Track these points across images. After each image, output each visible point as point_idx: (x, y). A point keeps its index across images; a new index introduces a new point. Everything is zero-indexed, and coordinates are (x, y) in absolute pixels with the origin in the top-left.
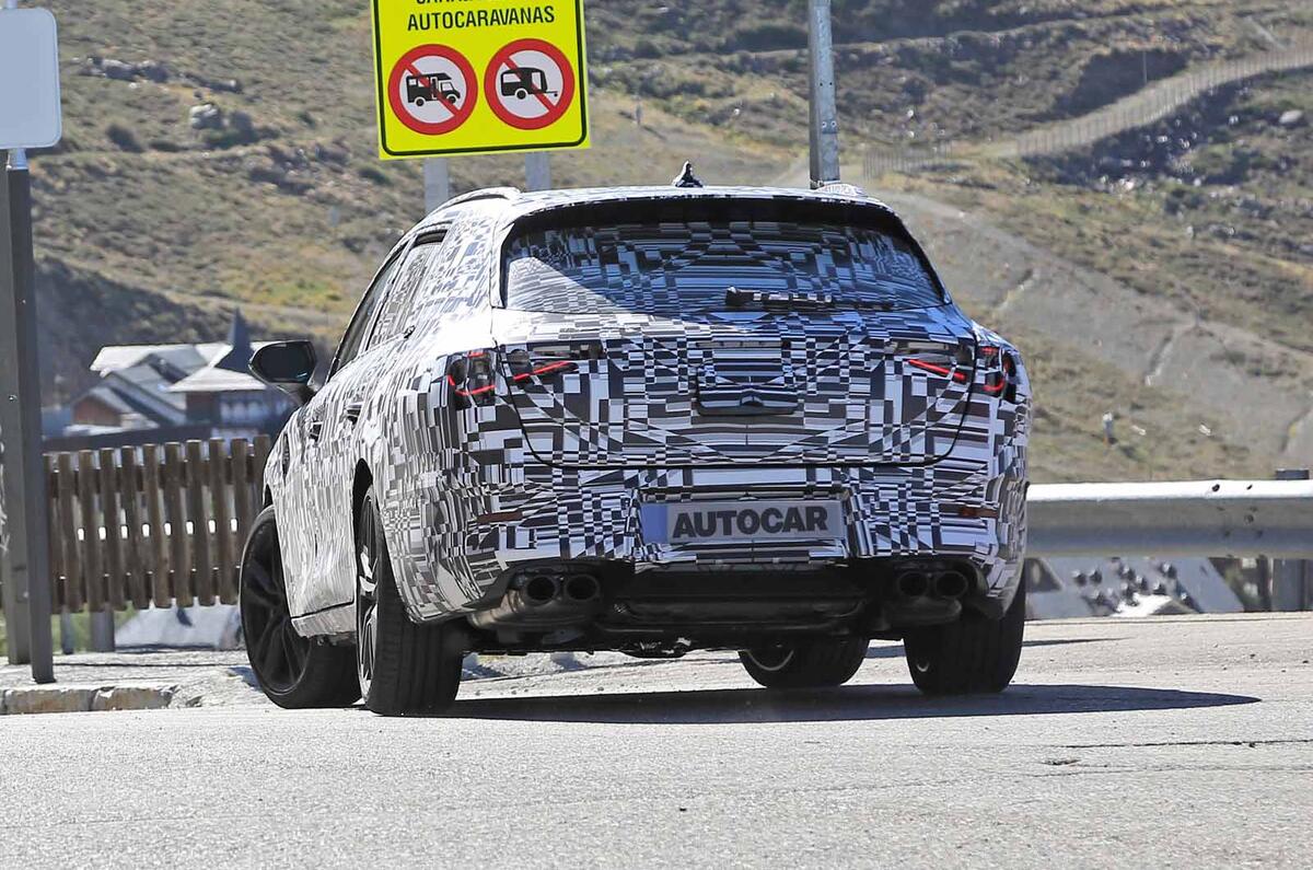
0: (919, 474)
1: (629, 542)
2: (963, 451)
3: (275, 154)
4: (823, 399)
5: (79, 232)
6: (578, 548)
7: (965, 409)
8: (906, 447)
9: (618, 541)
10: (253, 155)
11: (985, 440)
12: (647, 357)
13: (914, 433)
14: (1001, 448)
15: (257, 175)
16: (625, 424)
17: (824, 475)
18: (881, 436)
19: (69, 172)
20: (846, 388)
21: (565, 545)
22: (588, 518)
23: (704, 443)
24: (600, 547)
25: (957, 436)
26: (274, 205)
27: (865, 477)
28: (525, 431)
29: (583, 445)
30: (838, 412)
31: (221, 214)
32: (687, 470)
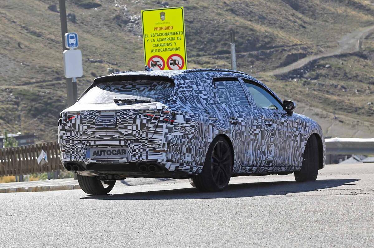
0: (144, 142)
1: (82, 157)
2: (156, 136)
4: (122, 124)
6: (73, 159)
7: (157, 126)
8: (141, 136)
9: (80, 158)
11: (162, 134)
12: (88, 114)
13: (143, 132)
17: (123, 142)
18: (135, 133)
20: (127, 122)
21: (71, 158)
22: (75, 152)
23: (98, 135)
24: (77, 158)
25: (154, 133)
27: (132, 143)
28: (66, 131)
29: (75, 135)
30: (126, 127)
32: (95, 141)
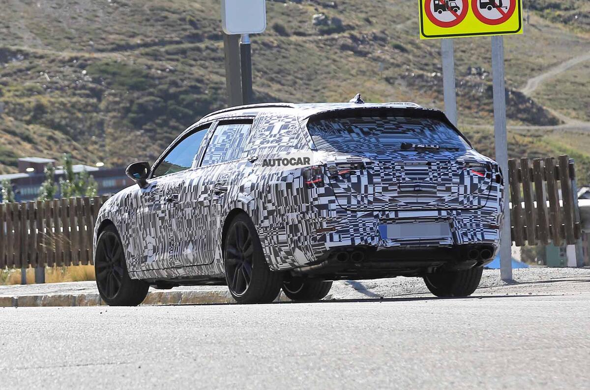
0: (476, 213)
1: (377, 239)
2: (490, 204)
3: (353, 37)
4: (443, 185)
6: (358, 242)
7: (490, 188)
8: (471, 203)
9: (373, 239)
10: (342, 38)
11: (496, 200)
12: (381, 169)
13: (474, 197)
14: (501, 203)
15: (344, 47)
16: (374, 194)
17: (444, 213)
18: (463, 198)
19: (255, 46)
20: (451, 180)
21: (353, 240)
22: (361, 230)
23: (402, 201)
24: (366, 241)
25: (488, 199)
26: (351, 61)
27: (458, 214)
28: (336, 197)
29: (359, 202)
30: (448, 189)
31: (327, 66)
32: (396, 212)
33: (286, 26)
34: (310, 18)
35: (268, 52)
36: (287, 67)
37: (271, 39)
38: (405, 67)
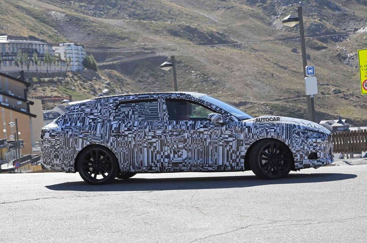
3: (344, 94)
5: (317, 106)
10: (341, 95)
15: (341, 98)
19: (316, 98)
26: (344, 101)
31: (337, 103)
33: (324, 92)
34: (331, 90)
35: (319, 100)
36: (325, 103)
37: (320, 96)
38: (360, 102)
